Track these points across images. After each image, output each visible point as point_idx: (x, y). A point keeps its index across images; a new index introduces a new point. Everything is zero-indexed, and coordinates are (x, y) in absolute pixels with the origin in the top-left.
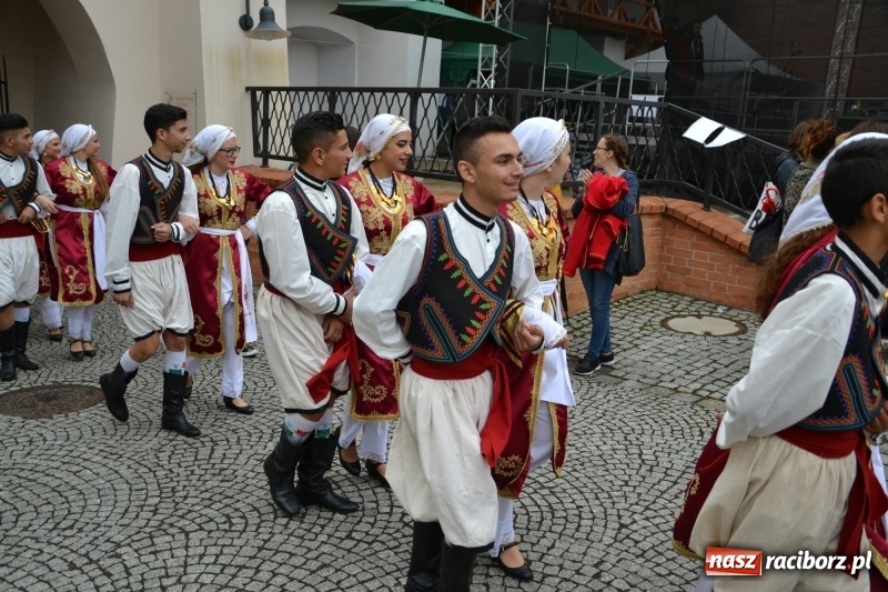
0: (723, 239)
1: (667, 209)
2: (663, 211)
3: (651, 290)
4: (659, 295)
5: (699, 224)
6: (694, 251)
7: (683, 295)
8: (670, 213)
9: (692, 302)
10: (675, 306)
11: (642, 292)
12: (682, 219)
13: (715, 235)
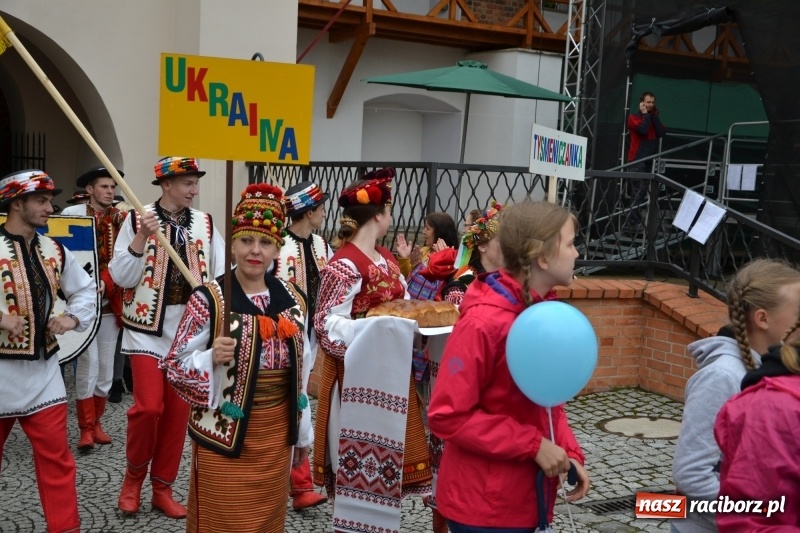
0: (694, 329)
1: (643, 294)
2: (639, 296)
3: (629, 388)
4: (634, 394)
5: (673, 311)
6: (672, 343)
7: (662, 396)
8: (646, 299)
9: (665, 404)
10: (638, 406)
11: (615, 390)
12: (658, 306)
13: (688, 325)
